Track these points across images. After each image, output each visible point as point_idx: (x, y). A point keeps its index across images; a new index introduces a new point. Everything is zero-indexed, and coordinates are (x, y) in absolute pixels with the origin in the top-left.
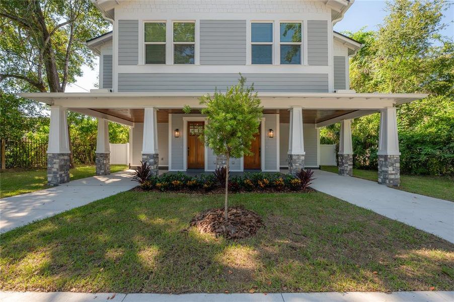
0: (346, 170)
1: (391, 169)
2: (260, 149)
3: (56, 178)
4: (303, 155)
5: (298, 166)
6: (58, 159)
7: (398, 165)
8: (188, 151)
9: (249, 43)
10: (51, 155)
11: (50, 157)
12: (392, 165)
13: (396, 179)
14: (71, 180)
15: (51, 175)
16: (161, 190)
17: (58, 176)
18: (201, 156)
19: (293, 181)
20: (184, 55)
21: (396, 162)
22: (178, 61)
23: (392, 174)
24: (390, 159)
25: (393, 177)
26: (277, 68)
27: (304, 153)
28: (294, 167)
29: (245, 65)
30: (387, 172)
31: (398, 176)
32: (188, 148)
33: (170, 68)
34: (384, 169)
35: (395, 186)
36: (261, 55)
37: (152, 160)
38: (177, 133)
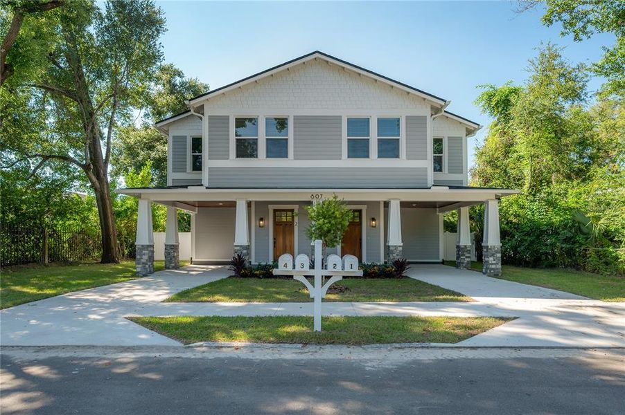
0: (463, 263)
1: (491, 259)
2: (361, 240)
3: (145, 268)
4: (400, 246)
5: (396, 256)
6: (147, 250)
7: (499, 255)
8: (275, 243)
9: (345, 137)
10: (140, 246)
11: (139, 248)
12: (493, 255)
13: (497, 269)
14: (156, 271)
15: (141, 266)
16: (260, 278)
17: (147, 266)
18: (291, 247)
19: (387, 270)
20: (278, 148)
21: (497, 252)
22: (270, 154)
23: (493, 264)
24: (490, 249)
25: (493, 266)
26: (374, 162)
27: (402, 244)
28: (391, 257)
29: (340, 159)
30: (487, 262)
31: (499, 266)
32: (274, 239)
33: (262, 161)
34: (486, 259)
35: (496, 276)
36: (358, 149)
37: (245, 251)
38: (261, 222)
